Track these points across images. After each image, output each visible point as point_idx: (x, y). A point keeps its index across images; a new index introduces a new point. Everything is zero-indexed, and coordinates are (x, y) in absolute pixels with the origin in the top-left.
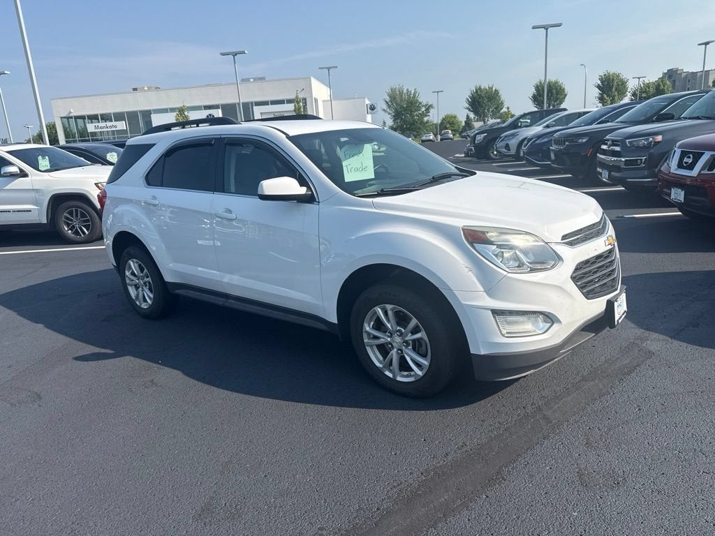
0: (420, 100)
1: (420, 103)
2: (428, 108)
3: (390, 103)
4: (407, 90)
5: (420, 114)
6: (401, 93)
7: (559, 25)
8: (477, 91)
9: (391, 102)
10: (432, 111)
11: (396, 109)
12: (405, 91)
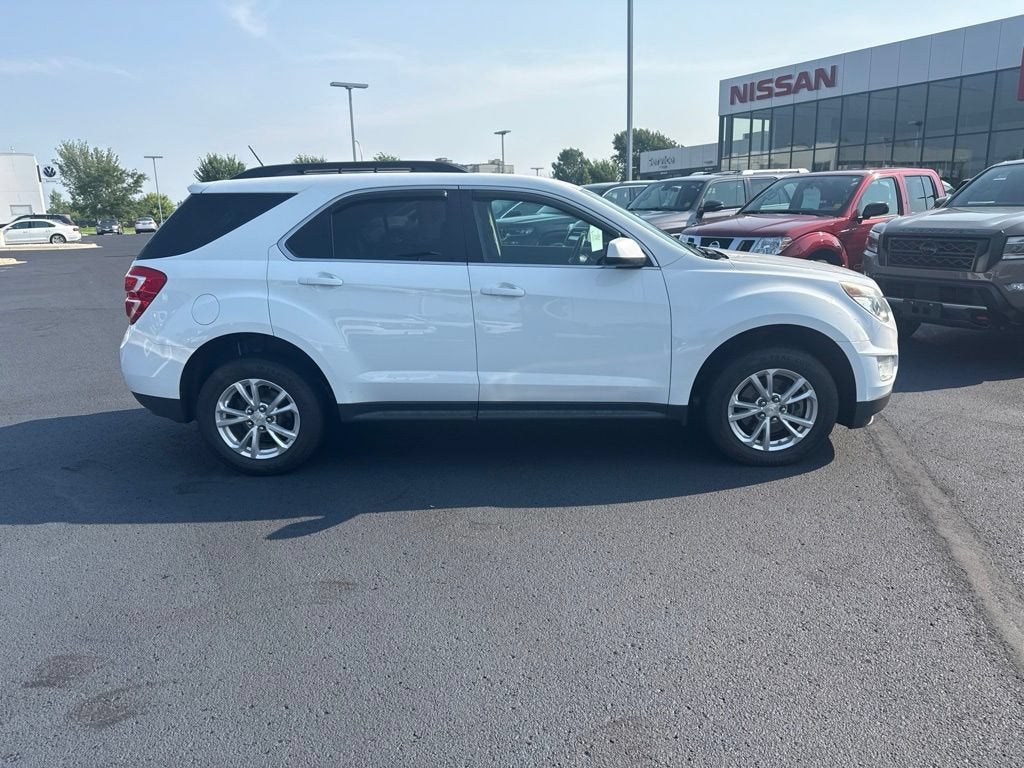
0: (121, 167)
1: (124, 172)
2: (139, 179)
3: (66, 169)
4: (96, 149)
5: (125, 188)
6: (84, 153)
7: (364, 87)
8: (210, 162)
9: (68, 166)
10: (145, 183)
11: (79, 178)
12: (91, 151)
